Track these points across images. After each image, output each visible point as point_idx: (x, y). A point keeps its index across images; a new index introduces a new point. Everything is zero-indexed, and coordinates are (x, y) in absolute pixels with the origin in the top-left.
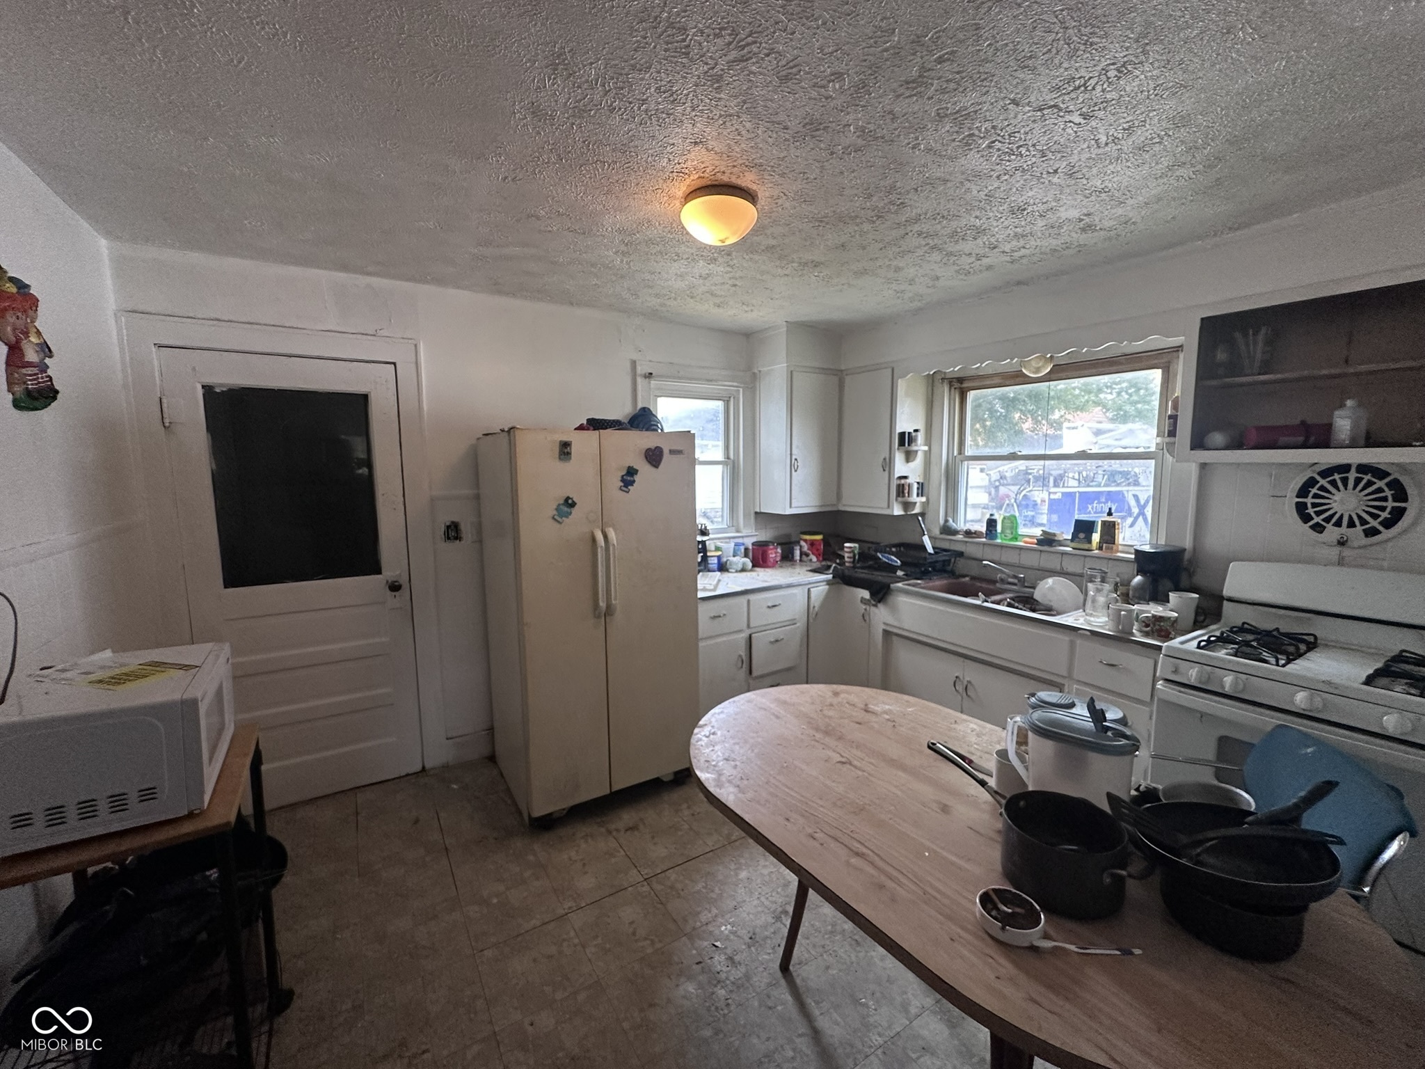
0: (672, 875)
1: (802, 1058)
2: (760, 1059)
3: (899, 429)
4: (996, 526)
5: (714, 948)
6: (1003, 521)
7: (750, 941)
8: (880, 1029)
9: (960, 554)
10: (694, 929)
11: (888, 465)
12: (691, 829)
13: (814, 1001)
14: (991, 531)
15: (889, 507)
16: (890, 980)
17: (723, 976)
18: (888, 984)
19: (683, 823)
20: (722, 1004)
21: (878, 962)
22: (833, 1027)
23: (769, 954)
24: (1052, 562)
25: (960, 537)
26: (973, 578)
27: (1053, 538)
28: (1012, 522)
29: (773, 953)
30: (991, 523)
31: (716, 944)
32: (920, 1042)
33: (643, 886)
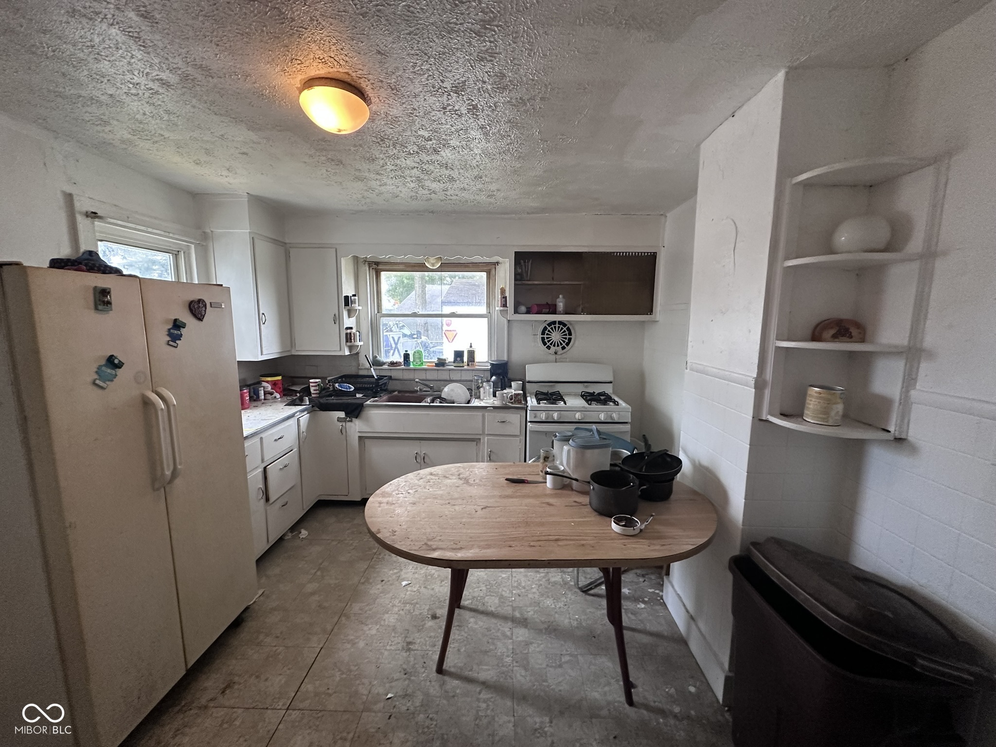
0: (308, 687)
1: (491, 701)
2: (475, 724)
3: (344, 295)
4: (409, 358)
5: (390, 700)
6: (414, 355)
7: (406, 676)
8: (505, 654)
9: (390, 378)
10: (364, 703)
11: (337, 319)
12: (287, 647)
13: (469, 671)
14: (407, 361)
15: (340, 350)
16: (488, 630)
17: (412, 708)
18: (489, 633)
19: (275, 649)
20: (428, 722)
21: (476, 627)
22: (487, 673)
23: (424, 671)
24: (444, 376)
25: (386, 367)
26: (399, 392)
27: (444, 361)
28: (420, 355)
29: (426, 670)
30: (406, 356)
31: (388, 697)
32: (523, 644)
33: (290, 715)
